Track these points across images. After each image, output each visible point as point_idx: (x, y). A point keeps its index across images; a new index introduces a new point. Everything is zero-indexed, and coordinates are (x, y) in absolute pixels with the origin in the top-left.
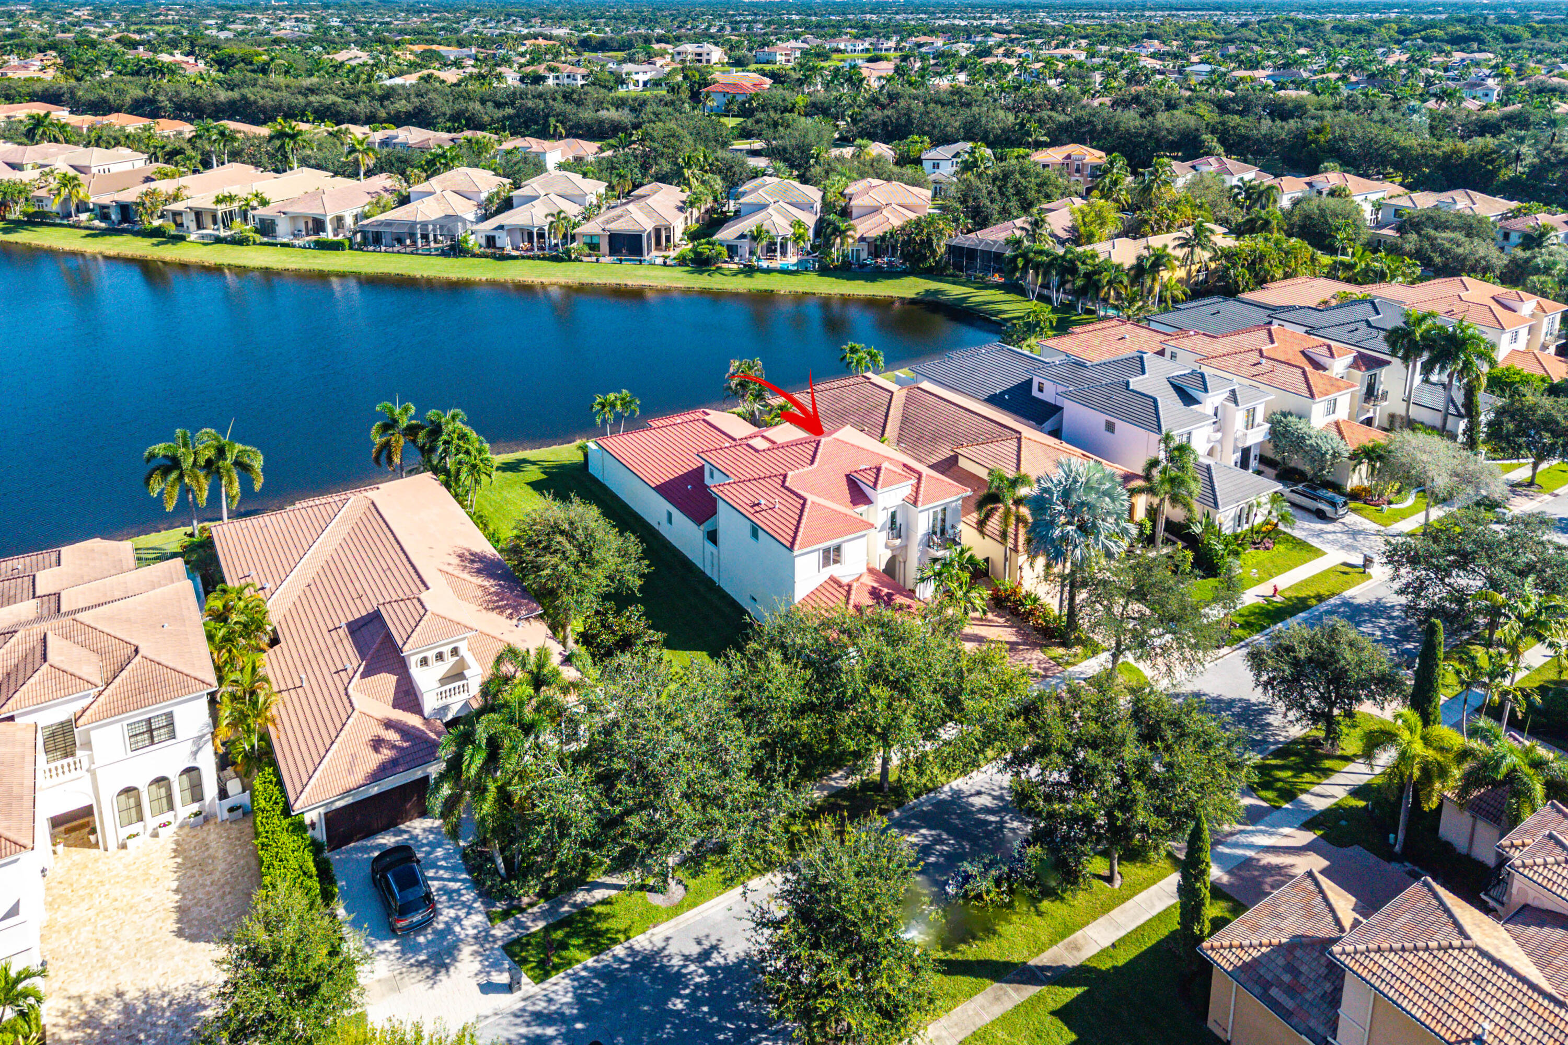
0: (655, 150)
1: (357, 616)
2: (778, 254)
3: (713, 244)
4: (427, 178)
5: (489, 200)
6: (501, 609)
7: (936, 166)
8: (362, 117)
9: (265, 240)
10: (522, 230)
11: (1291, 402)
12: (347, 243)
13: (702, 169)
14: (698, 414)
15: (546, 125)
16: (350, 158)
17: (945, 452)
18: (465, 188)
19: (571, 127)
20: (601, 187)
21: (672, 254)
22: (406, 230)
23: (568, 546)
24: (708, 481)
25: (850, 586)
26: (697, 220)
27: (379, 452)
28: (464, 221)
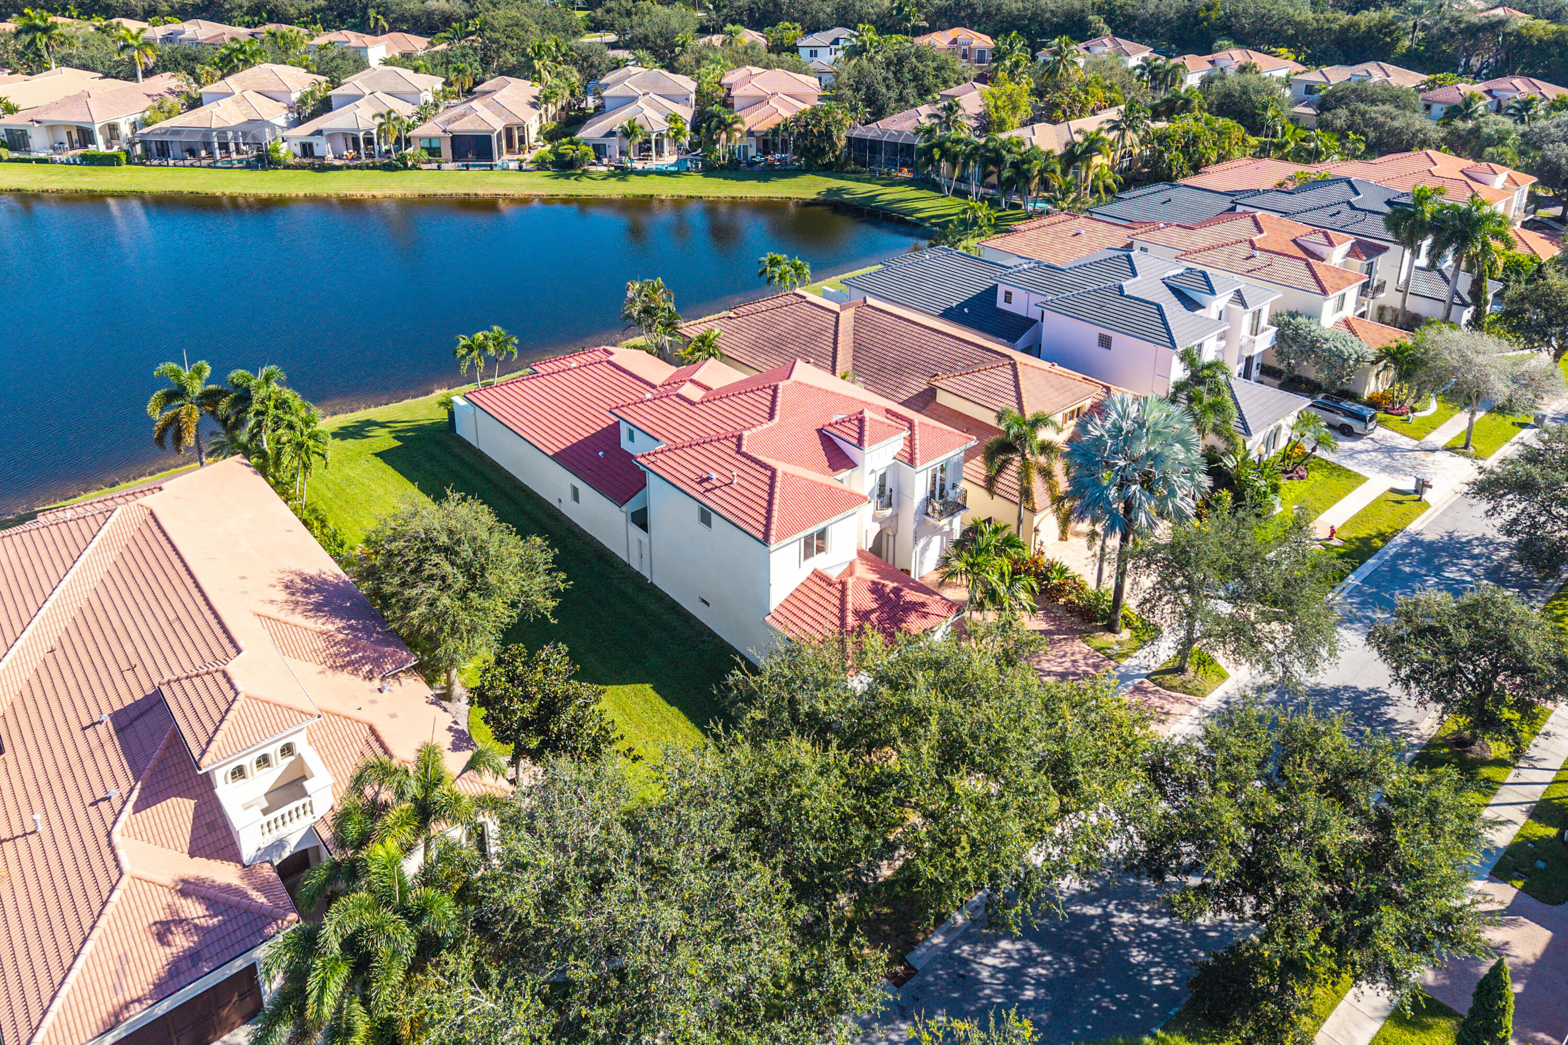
0: (497, 41)
1: (128, 701)
2: (653, 153)
3: (576, 144)
4: (222, 78)
5: (303, 101)
6: (353, 666)
7: (813, 54)
8: (139, 11)
9: (16, 155)
10: (345, 135)
11: (1298, 300)
12: (123, 157)
13: (554, 59)
14: (598, 355)
15: (365, 19)
16: (124, 56)
17: (918, 385)
18: (271, 88)
19: (396, 20)
20: (437, 83)
21: (528, 157)
22: (198, 138)
23: (447, 568)
24: (625, 444)
25: (843, 584)
26: (554, 118)
27: (164, 430)
28: (273, 127)
